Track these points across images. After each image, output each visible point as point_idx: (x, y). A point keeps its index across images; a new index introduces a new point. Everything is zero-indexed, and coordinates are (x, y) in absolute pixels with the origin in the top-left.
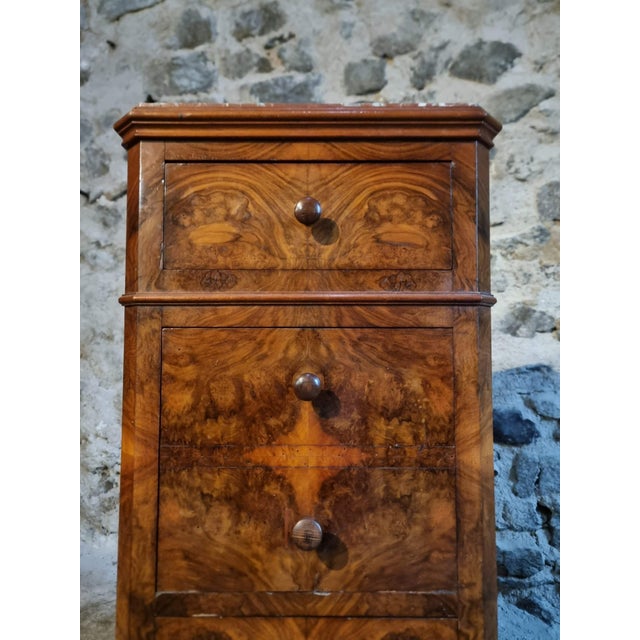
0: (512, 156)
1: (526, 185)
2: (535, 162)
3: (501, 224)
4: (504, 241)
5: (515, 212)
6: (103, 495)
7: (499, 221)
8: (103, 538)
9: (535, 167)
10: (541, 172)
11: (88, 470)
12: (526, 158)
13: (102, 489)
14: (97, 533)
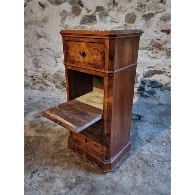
0: (121, 6)
1: (123, 13)
2: (126, 8)
3: (118, 22)
4: (118, 27)
5: (121, 20)
6: (33, 82)
7: (117, 22)
8: (35, 90)
9: (125, 9)
10: (127, 10)
11: (28, 77)
12: (124, 7)
13: (32, 81)
14: (33, 89)
